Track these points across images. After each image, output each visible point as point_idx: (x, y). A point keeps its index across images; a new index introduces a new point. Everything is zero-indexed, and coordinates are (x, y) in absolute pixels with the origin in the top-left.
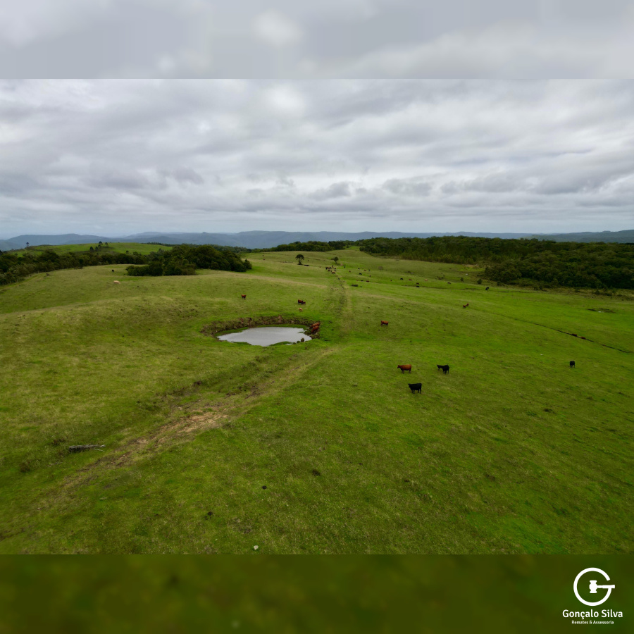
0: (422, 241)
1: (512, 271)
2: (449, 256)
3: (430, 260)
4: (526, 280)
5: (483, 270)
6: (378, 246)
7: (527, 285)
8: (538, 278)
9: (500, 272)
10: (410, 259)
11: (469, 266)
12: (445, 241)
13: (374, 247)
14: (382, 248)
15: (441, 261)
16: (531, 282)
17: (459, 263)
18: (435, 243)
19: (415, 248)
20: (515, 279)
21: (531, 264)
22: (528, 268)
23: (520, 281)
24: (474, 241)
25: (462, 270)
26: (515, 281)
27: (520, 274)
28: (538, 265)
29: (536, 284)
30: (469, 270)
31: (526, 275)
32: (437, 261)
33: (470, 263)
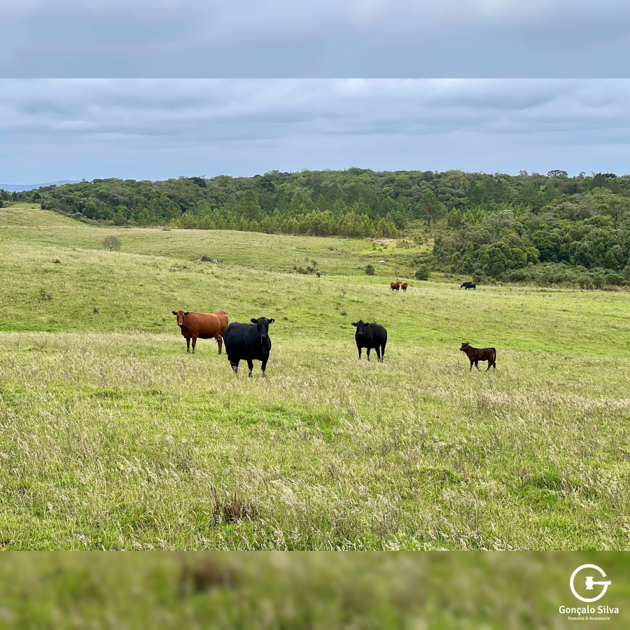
0: (240, 184)
1: (513, 243)
2: (324, 216)
3: (267, 229)
4: (552, 268)
5: (427, 248)
6: (102, 197)
7: (559, 281)
8: (585, 261)
9: (476, 247)
10: (206, 227)
11: (386, 241)
12: (307, 184)
13: (92, 201)
14: (115, 203)
15: (302, 231)
16: (569, 272)
17: (354, 234)
18: (278, 187)
19: (218, 201)
20: (522, 266)
21: (561, 222)
22: (555, 233)
23: (539, 270)
24: (392, 181)
25: (365, 252)
26: (524, 272)
27: (536, 253)
28: (580, 225)
29: (583, 274)
30: (385, 252)
31: (552, 253)
32: (289, 230)
33: (387, 234)
